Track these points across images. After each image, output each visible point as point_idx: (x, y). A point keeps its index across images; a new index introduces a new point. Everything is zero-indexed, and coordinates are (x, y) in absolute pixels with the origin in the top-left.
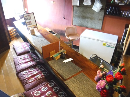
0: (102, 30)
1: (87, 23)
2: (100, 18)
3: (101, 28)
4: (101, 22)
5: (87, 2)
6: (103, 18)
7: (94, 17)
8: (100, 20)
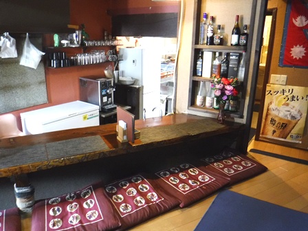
0: (50, 102)
1: (17, 99)
2: (39, 80)
3: (46, 99)
4: (43, 88)
5: (6, 51)
6: (44, 78)
7: (27, 81)
8: (40, 83)
